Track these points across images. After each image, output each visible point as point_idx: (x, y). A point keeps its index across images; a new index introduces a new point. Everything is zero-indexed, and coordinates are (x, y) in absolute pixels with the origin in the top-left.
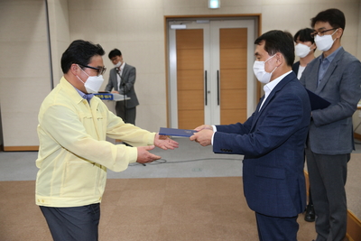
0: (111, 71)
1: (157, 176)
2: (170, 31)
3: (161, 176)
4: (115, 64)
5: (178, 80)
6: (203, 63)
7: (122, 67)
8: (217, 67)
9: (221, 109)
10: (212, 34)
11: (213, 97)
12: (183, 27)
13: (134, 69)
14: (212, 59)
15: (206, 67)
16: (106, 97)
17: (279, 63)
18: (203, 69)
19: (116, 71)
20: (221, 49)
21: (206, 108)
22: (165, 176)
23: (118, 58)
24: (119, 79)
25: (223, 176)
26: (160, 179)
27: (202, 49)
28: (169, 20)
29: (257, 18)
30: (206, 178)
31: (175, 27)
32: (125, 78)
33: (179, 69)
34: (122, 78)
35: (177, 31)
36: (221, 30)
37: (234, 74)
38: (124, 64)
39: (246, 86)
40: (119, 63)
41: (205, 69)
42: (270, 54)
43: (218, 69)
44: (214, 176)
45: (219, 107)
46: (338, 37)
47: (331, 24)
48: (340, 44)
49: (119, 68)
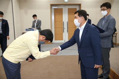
0: (33, 22)
2: (52, 9)
5: (55, 24)
6: (62, 19)
7: (37, 20)
9: (68, 34)
10: (65, 10)
11: (66, 30)
12: (56, 7)
13: (41, 21)
14: (65, 18)
15: (64, 21)
16: (31, 30)
19: (35, 21)
20: (68, 15)
21: (63, 33)
23: (35, 17)
27: (62, 15)
28: (52, 5)
29: (80, 5)
31: (53, 7)
32: (38, 24)
33: (55, 21)
35: (54, 9)
36: (68, 9)
41: (63, 21)
43: (68, 21)
44: (66, 55)
45: (68, 33)
46: (109, 11)
47: (107, 7)
48: (109, 13)
49: (35, 20)
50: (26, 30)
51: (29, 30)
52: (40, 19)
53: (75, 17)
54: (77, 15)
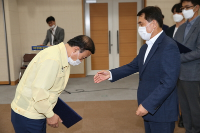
0: (48, 31)
1: (78, 100)
2: (86, 5)
3: (81, 100)
4: (51, 26)
6: (108, 26)
7: (55, 29)
8: (117, 28)
9: (120, 56)
10: (113, 6)
11: (114, 48)
12: (94, 2)
13: (63, 30)
14: (113, 23)
15: (110, 28)
17: (155, 26)
18: (108, 30)
20: (120, 16)
22: (83, 100)
23: (53, 22)
24: (53, 37)
25: (122, 99)
26: (80, 102)
27: (107, 16)
30: (111, 101)
31: (89, 1)
32: (57, 37)
33: (92, 30)
34: (55, 36)
35: (90, 4)
36: (120, 4)
37: (128, 33)
38: (56, 27)
39: (136, 40)
40: (53, 26)
41: (109, 30)
42: (149, 21)
43: (118, 30)
44: (114, 100)
45: (118, 55)
46: (197, 10)
47: (193, 3)
48: (198, 14)
49: (53, 29)
50: (33, 49)
51: (39, 48)
52: (61, 27)
53: (140, 23)
54: (142, 18)
